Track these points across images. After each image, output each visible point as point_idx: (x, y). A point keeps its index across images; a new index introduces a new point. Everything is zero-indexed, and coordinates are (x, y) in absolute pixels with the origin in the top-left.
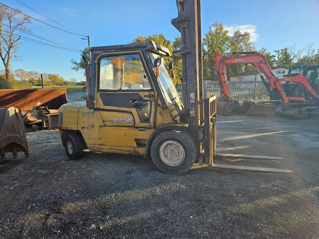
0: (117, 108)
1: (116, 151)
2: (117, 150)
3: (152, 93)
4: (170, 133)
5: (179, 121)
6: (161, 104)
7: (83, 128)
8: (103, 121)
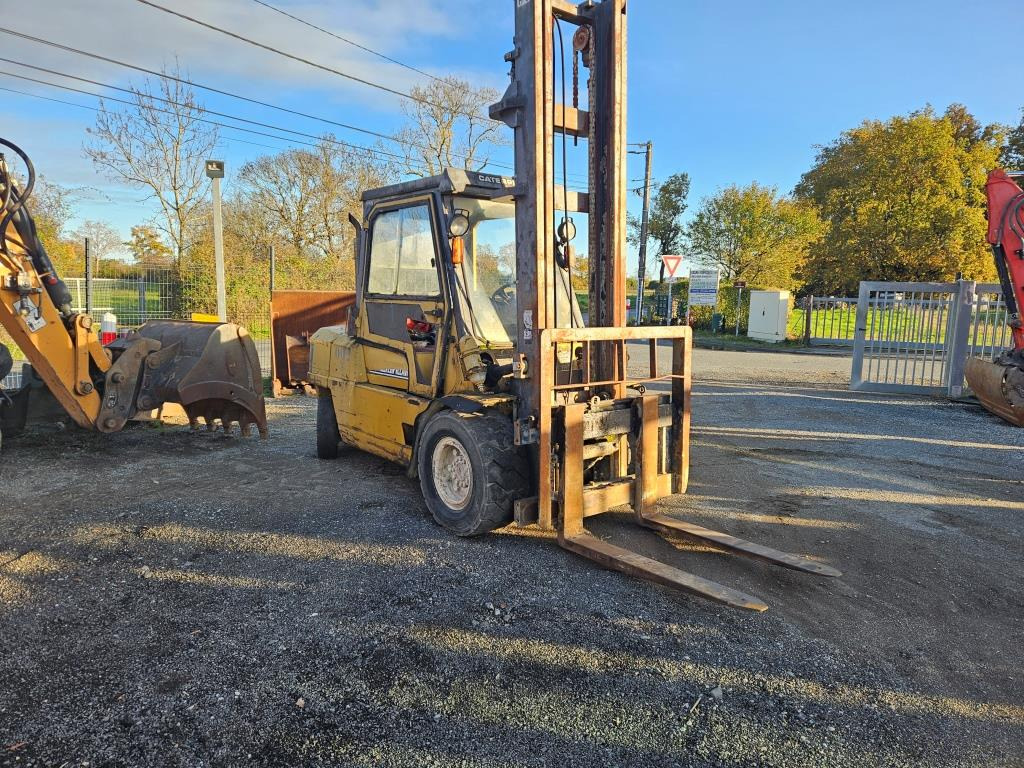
0: (385, 341)
1: (377, 449)
2: (378, 447)
3: (441, 305)
4: (449, 416)
5: (481, 388)
6: (456, 335)
7: (335, 383)
8: (367, 372)
